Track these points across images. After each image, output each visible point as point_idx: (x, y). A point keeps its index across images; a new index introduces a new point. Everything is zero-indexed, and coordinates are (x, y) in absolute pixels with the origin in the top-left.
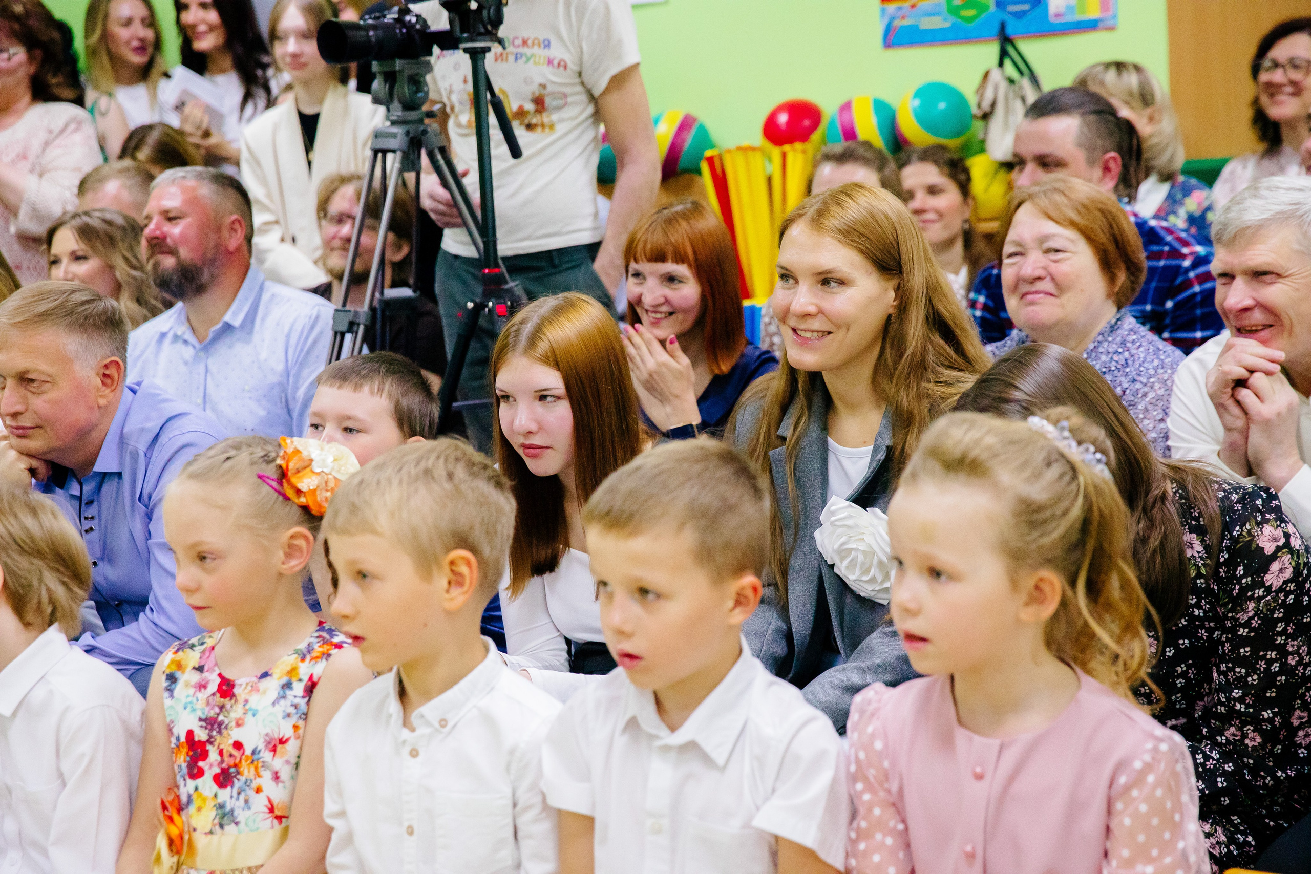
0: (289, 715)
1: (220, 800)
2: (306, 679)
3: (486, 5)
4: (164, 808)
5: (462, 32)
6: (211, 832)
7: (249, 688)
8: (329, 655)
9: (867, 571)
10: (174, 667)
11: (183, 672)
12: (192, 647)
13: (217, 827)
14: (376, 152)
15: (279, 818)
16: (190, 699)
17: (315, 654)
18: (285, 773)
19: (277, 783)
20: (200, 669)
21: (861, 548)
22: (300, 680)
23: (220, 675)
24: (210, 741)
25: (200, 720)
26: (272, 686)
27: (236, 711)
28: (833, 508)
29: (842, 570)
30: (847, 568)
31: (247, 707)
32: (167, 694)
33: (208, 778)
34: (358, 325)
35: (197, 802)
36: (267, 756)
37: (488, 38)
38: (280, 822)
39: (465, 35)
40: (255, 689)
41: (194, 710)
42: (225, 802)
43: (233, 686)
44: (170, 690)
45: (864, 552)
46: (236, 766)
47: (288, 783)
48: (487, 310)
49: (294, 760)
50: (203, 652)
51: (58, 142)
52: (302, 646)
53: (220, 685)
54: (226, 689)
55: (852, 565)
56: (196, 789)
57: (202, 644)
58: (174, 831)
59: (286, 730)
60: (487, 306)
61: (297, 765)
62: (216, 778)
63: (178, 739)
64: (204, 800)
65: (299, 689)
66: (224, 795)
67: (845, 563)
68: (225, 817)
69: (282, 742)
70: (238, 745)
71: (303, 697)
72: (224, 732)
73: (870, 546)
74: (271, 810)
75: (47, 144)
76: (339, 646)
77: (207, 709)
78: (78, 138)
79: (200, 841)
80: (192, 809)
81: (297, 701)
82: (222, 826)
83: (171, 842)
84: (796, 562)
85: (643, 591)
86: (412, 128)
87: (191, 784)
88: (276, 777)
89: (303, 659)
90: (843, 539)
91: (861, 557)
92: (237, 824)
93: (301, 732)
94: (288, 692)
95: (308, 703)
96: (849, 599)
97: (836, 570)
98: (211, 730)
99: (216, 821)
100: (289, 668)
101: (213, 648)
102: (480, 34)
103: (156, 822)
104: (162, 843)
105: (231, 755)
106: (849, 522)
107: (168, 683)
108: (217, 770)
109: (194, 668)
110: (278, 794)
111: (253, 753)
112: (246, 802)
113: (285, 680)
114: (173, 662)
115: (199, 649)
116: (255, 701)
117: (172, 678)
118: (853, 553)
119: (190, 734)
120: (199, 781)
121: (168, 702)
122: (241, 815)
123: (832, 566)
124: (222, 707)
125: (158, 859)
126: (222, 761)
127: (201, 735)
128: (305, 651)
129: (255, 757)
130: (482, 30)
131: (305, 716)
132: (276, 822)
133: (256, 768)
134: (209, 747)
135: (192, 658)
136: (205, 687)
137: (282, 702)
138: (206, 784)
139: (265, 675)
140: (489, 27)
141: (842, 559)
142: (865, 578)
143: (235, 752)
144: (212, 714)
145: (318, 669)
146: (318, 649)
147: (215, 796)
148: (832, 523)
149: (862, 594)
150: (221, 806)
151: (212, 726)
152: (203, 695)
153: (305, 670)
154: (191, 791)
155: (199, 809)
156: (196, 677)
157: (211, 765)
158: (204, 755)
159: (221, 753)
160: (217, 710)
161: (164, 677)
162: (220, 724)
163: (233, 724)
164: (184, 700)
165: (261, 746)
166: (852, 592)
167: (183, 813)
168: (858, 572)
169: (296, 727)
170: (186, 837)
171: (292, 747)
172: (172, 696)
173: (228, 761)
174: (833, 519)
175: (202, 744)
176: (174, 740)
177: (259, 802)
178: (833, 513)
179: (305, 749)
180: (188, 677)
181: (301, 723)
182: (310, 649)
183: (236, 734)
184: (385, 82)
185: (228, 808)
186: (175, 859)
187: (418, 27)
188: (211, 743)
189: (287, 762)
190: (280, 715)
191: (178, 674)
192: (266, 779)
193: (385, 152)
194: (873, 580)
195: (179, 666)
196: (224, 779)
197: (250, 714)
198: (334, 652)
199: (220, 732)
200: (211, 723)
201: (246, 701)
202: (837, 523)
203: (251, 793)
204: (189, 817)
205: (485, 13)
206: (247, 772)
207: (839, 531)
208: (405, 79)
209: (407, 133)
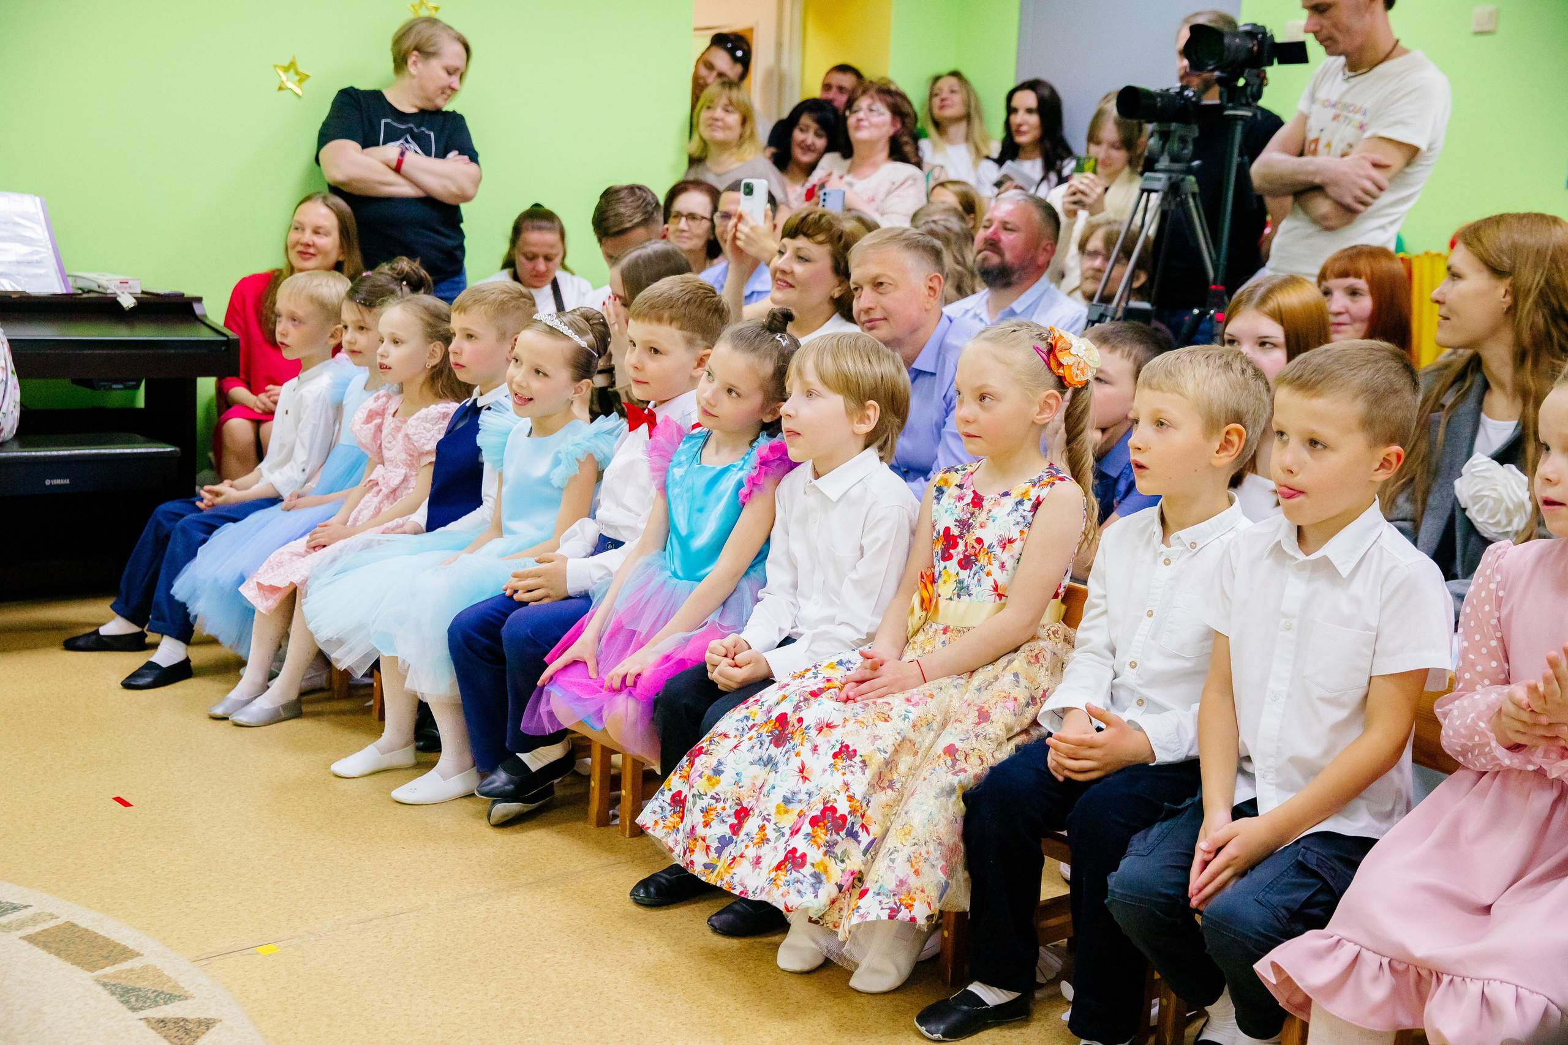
0: (1018, 523)
1: (960, 577)
2: (1034, 499)
3: (1252, 83)
4: (922, 577)
5: (1229, 102)
6: (951, 599)
7: (993, 501)
8: (1053, 484)
9: (1493, 517)
10: (942, 483)
11: (949, 488)
12: (957, 471)
13: (956, 596)
14: (1143, 191)
15: (1000, 596)
16: (951, 506)
17: (1042, 483)
18: (1009, 565)
19: (1002, 571)
20: (961, 486)
21: (1493, 496)
22: (1030, 500)
23: (974, 492)
24: (961, 536)
25: (956, 521)
26: (1009, 503)
27: (982, 516)
28: (1475, 462)
29: (1472, 514)
30: (1478, 511)
31: (990, 515)
32: (935, 501)
33: (955, 560)
34: (1106, 316)
35: (944, 577)
36: (998, 550)
37: (1247, 108)
38: (1001, 599)
39: (1230, 105)
40: (997, 503)
41: (952, 514)
42: (964, 579)
43: (983, 500)
44: (938, 499)
45: (1495, 499)
46: (975, 555)
47: (1010, 572)
48: (1208, 316)
49: (1017, 556)
50: (964, 475)
51: (897, 192)
52: (1035, 477)
53: (973, 499)
54: (977, 501)
55: (1481, 511)
56: (945, 568)
57: (965, 469)
58: (926, 595)
59: (1015, 534)
60: (1208, 313)
61: (1019, 559)
62: (960, 563)
63: (938, 533)
64: (949, 576)
65: (1028, 505)
66: (964, 574)
67: (1477, 507)
68: (962, 590)
69: (1010, 541)
70: (979, 541)
71: (1030, 511)
72: (971, 531)
73: (1500, 494)
74: (996, 589)
75: (889, 193)
76: (1062, 479)
77: (962, 514)
78: (912, 191)
79: (942, 603)
80: (940, 581)
81: (1025, 513)
82: (959, 596)
83: (923, 600)
84: (1432, 501)
85: (1313, 442)
86: (1174, 175)
87: (943, 564)
88: (1003, 566)
89: (1034, 485)
90: (1478, 487)
91: (1491, 503)
92: (969, 595)
93: (1025, 536)
94: (1020, 507)
95: (1033, 516)
96: (1473, 539)
97: (1467, 513)
98: (963, 529)
99: (956, 591)
100: (1024, 491)
101: (972, 474)
102: (1242, 105)
103: (916, 588)
104: (916, 600)
105: (973, 547)
106: (1487, 474)
107: (937, 494)
108: (961, 556)
109: (956, 485)
110: (1001, 578)
111: (989, 547)
112: (979, 580)
113: (1019, 499)
114: (942, 479)
115: (961, 472)
116: (995, 511)
117: (940, 491)
118: (1485, 499)
119: (947, 529)
120: (948, 563)
121: (935, 507)
122: (974, 590)
123: (1464, 510)
124: (972, 514)
125: (912, 611)
126: (966, 550)
127: (955, 531)
128: (1036, 480)
129: (990, 550)
130: (1244, 101)
131: (1029, 525)
132: (997, 597)
133: (989, 558)
134: (959, 540)
135: (955, 478)
136: (962, 499)
137: (1015, 513)
138: (953, 565)
139: (1006, 494)
140: (1250, 100)
141: (1475, 504)
142: (1491, 521)
143: (976, 545)
144: (965, 517)
145: (1044, 493)
146: (1046, 480)
147: (957, 574)
148: (1472, 474)
149: (1486, 535)
150: (960, 582)
151: (964, 526)
152: (960, 504)
153: (1034, 493)
154: (942, 568)
155: (945, 582)
156: (957, 492)
157: (957, 553)
158: (955, 546)
159: (966, 546)
160: (969, 516)
161: (935, 489)
162: (970, 525)
163: (978, 525)
164: (946, 506)
165: (995, 543)
166: (1477, 532)
167: (935, 586)
168: (1486, 515)
169: (1022, 532)
170: (934, 601)
171: (1017, 546)
172: (939, 503)
173: (970, 551)
174: (1473, 470)
175: (955, 537)
176: (935, 534)
177: (988, 583)
178: (1474, 466)
179: (1025, 548)
180: (952, 491)
181: (1026, 529)
182: (1040, 479)
183: (978, 533)
184: (1160, 139)
185: (966, 584)
186: (924, 613)
187: (1194, 99)
188: (962, 538)
189: (1012, 556)
190: (1012, 522)
191: (945, 488)
192: (995, 568)
193: (1150, 191)
194: (1498, 524)
195: (946, 482)
196: (966, 563)
197: (991, 519)
198: (1057, 482)
199: (968, 531)
200: (964, 525)
201: (990, 511)
202: (1476, 474)
203: (983, 575)
204: (938, 587)
205: (1249, 89)
206: (983, 559)
207: (1477, 480)
208: (1177, 139)
209: (1170, 178)
